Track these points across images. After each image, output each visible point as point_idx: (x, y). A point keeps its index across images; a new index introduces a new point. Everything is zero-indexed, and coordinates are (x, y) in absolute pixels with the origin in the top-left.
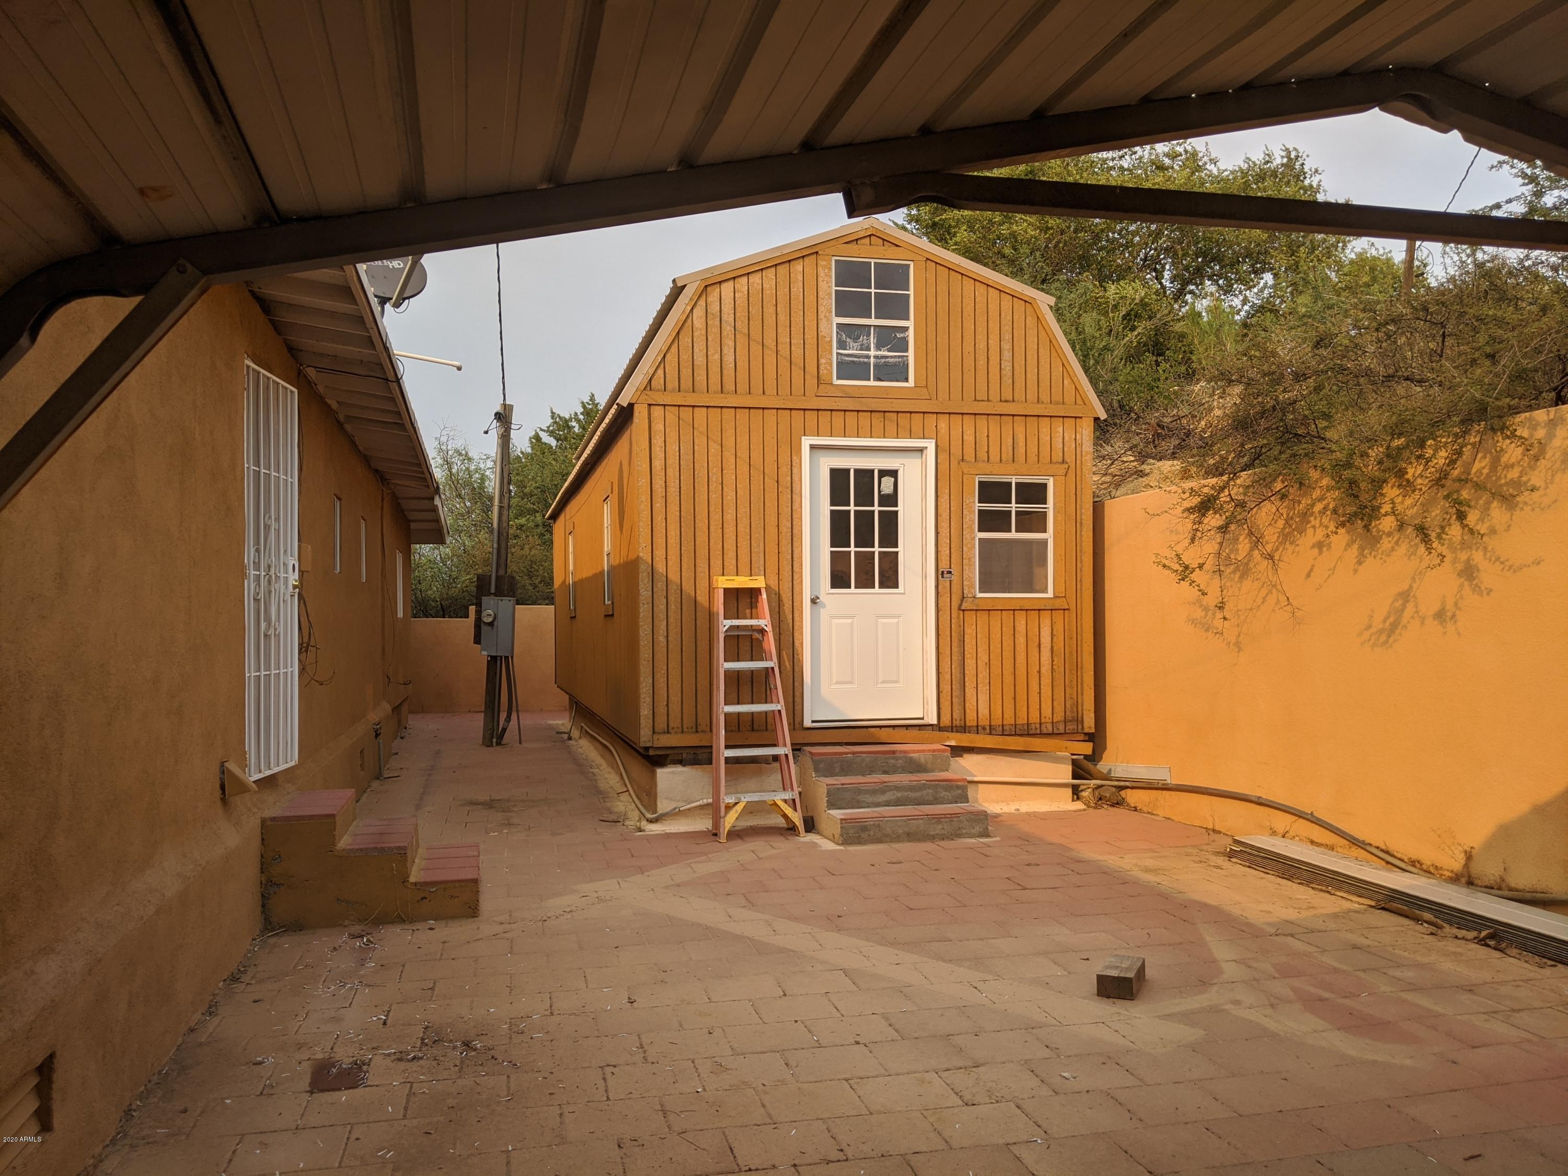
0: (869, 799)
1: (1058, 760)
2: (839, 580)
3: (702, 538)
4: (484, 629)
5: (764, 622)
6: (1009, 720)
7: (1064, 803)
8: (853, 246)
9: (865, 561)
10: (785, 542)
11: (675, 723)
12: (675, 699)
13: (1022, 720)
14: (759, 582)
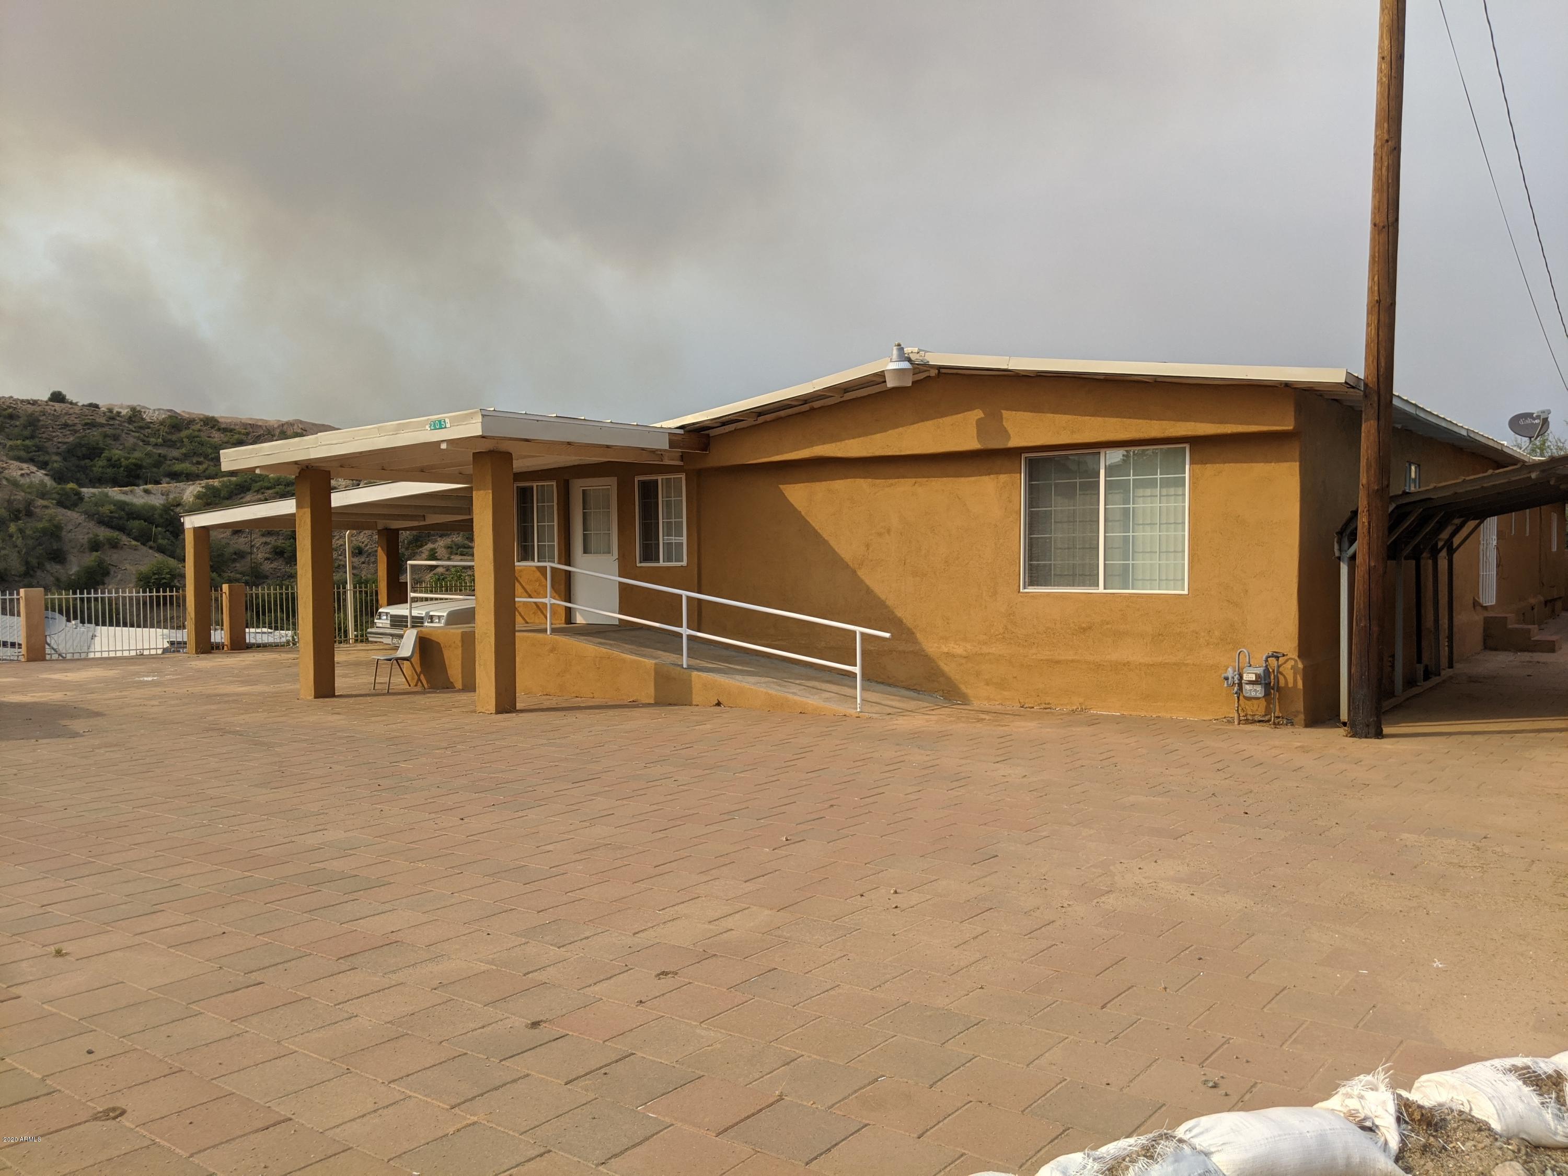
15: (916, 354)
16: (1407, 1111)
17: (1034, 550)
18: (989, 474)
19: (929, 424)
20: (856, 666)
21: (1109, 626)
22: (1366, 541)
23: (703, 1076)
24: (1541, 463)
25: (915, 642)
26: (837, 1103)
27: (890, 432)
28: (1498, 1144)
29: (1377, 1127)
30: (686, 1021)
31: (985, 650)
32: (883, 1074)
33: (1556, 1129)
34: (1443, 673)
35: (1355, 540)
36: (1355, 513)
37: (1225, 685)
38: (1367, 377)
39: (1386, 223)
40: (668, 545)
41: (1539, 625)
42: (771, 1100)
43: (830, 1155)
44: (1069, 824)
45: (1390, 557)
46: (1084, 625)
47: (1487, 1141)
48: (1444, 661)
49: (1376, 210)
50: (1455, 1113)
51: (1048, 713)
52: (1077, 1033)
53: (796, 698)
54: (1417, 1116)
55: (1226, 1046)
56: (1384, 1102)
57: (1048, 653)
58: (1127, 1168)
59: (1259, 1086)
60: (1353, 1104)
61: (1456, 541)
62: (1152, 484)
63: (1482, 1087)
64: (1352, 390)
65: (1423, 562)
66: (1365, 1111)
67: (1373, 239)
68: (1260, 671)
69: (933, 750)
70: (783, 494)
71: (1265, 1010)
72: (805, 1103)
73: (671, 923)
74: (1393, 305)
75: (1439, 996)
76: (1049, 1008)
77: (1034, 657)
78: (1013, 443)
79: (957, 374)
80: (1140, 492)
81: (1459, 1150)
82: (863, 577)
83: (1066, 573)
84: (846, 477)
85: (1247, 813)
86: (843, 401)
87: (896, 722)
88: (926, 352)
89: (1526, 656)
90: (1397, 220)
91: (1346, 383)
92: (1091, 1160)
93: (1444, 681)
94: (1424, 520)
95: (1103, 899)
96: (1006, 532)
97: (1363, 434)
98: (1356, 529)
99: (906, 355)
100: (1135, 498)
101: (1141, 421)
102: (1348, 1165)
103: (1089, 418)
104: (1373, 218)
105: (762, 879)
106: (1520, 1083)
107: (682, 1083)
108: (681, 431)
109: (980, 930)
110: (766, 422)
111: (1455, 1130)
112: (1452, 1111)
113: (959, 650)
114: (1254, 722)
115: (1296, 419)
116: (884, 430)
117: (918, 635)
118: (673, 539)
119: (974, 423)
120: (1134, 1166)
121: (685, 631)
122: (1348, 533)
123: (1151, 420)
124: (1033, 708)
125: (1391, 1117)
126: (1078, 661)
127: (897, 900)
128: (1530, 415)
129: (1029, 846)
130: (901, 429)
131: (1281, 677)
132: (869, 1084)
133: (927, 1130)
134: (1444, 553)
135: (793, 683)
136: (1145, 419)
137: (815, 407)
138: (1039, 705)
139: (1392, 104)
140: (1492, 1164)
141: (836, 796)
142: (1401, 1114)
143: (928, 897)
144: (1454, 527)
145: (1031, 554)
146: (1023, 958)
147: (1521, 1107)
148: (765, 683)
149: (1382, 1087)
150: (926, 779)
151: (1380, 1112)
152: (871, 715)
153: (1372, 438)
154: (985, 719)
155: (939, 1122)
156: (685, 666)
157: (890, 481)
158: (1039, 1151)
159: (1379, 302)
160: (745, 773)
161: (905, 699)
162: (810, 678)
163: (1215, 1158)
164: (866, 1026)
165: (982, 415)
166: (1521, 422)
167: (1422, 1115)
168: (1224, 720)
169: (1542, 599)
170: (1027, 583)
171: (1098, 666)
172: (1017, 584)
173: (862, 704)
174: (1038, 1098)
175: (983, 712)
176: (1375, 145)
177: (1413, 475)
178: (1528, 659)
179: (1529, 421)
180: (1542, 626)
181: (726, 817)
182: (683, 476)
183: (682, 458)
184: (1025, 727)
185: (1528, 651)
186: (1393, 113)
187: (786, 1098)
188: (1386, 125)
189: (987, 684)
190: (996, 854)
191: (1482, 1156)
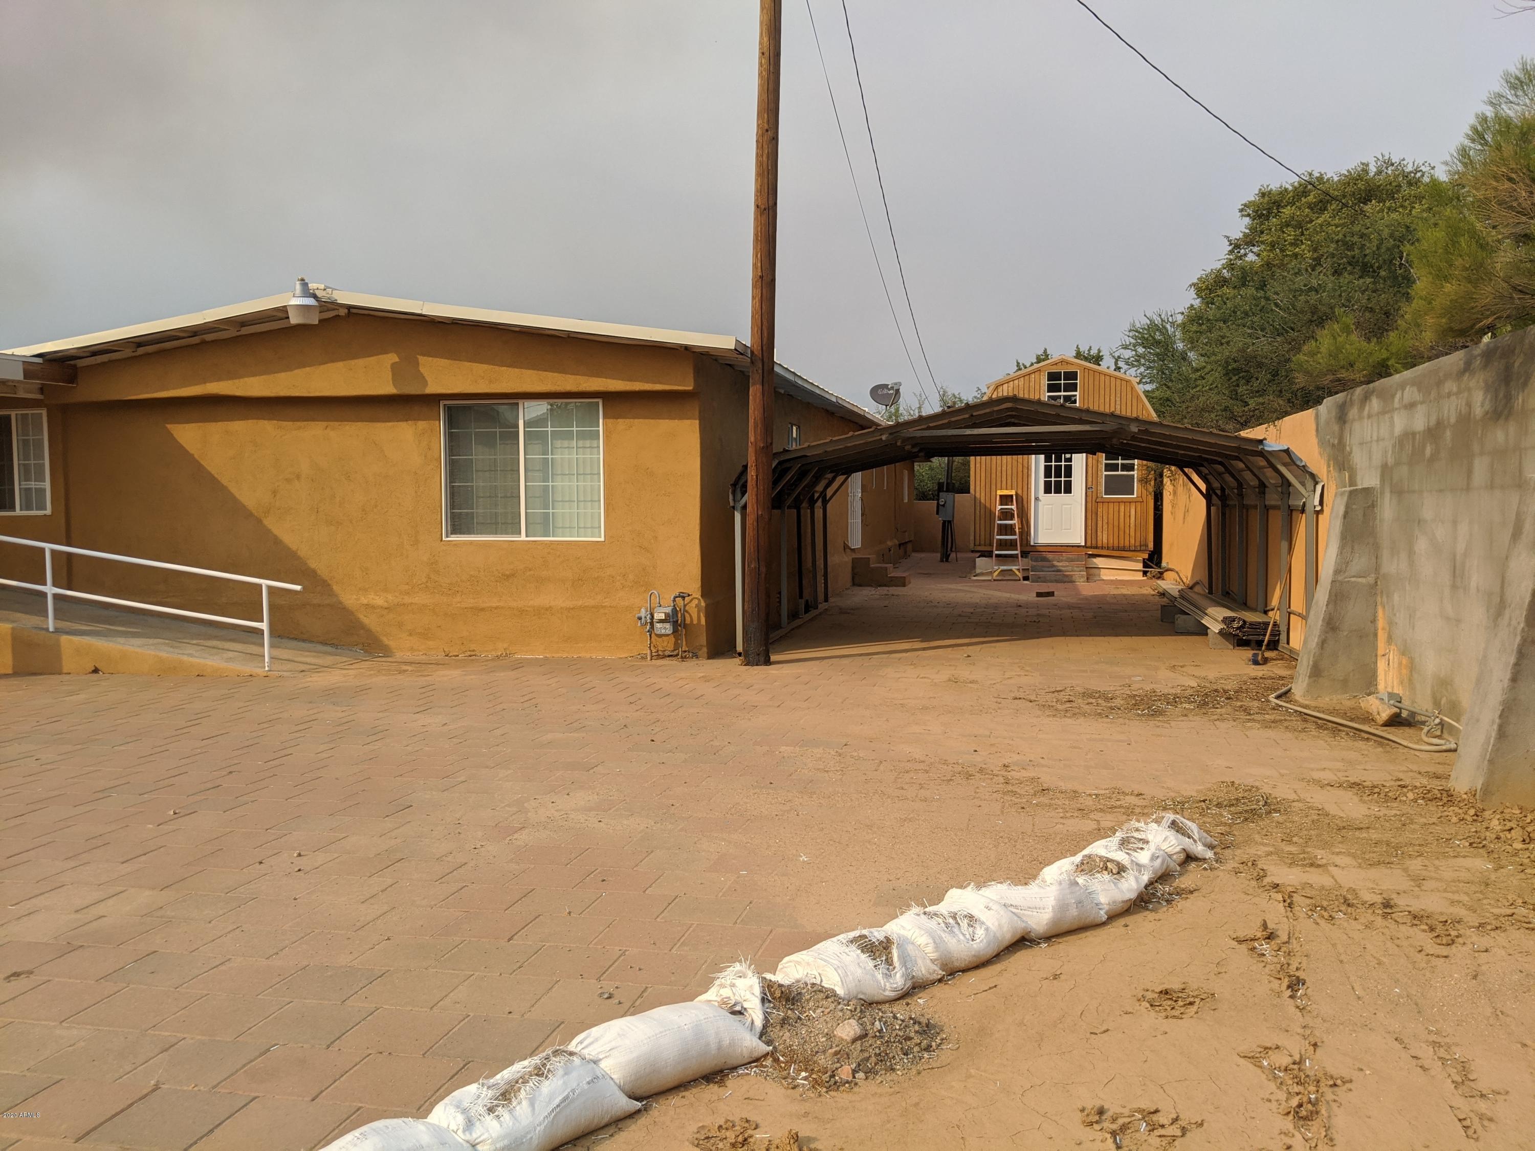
0: (1047, 569)
1: (1137, 561)
2: (1048, 490)
3: (994, 476)
4: (940, 507)
5: (1014, 507)
6: (1116, 544)
7: (1139, 577)
8: (1055, 366)
9: (1058, 484)
10: (1025, 477)
11: (982, 542)
12: (983, 533)
13: (1122, 545)
14: (1013, 492)
15: (322, 291)
16: (770, 991)
17: (456, 497)
18: (407, 421)
19: (340, 364)
20: (263, 622)
21: (532, 572)
22: (754, 493)
23: (62, 1080)
24: (891, 427)
25: (332, 593)
26: (222, 1081)
27: (296, 371)
28: (840, 1007)
29: (745, 1009)
30: (43, 1023)
31: (407, 600)
32: (276, 1042)
33: (885, 985)
34: (820, 606)
35: (746, 492)
36: (745, 467)
37: (639, 625)
38: (753, 345)
39: (767, 206)
40: (27, 492)
41: (894, 565)
42: (145, 1092)
43: (212, 1136)
44: (487, 767)
45: (774, 507)
46: (507, 573)
47: (832, 1006)
48: (821, 597)
49: (759, 192)
50: (809, 987)
51: (473, 660)
52: (483, 968)
53: (191, 659)
54: (778, 994)
55: (622, 957)
56: (751, 986)
57: (472, 601)
58: (520, 1089)
59: (649, 990)
60: (726, 992)
61: (829, 492)
62: (569, 436)
63: (831, 960)
64: (741, 356)
65: (802, 511)
66: (736, 997)
67: (756, 219)
68: (669, 610)
69: (349, 706)
70: (172, 435)
71: (658, 920)
72: (186, 1088)
73: (27, 918)
74: (773, 280)
75: (803, 886)
76: (456, 949)
77: (459, 605)
78: (430, 390)
79: (369, 315)
80: (558, 443)
81: (811, 1018)
82: (270, 527)
83: (489, 521)
84: (245, 418)
85: (653, 741)
86: (240, 336)
87: (309, 679)
88: (333, 289)
89: (883, 590)
90: (776, 204)
91: (735, 349)
92: (485, 1089)
93: (820, 614)
94: (802, 474)
95: (516, 836)
96: (426, 480)
97: (751, 397)
98: (746, 482)
99: (311, 291)
100: (554, 450)
101: (555, 374)
102: (719, 1048)
103: (505, 368)
104: (756, 200)
105: (143, 858)
106: (859, 951)
107: (35, 1091)
108: (39, 360)
109: (389, 881)
110: (148, 354)
111: (808, 1001)
112: (806, 984)
113: (379, 601)
114: (664, 657)
115: (695, 380)
116: (289, 368)
117: (334, 587)
118: (33, 485)
119: (389, 367)
120: (526, 1086)
121: (50, 589)
122: (740, 485)
123: (566, 373)
124: (458, 656)
125: (756, 999)
126: (502, 608)
127: (303, 863)
128: (886, 386)
129: (445, 792)
130: (308, 369)
131: (687, 615)
132: (260, 1056)
133: (322, 1092)
134: (819, 503)
135: (188, 643)
136: (560, 372)
137: (207, 339)
138: (464, 653)
139: (771, 97)
140: (835, 1025)
141: (236, 762)
142: (765, 994)
143: (336, 855)
144: (827, 481)
145: (453, 502)
146: (433, 903)
147: (859, 972)
148: (153, 645)
149: (750, 973)
150: (340, 736)
151: (748, 996)
152: (280, 673)
153: (758, 400)
154: (407, 670)
155: (335, 1081)
156: (51, 629)
157: (299, 423)
158: (438, 1090)
159: (762, 277)
160: (126, 745)
161: (321, 655)
162: (210, 637)
163: (603, 1064)
164: (259, 997)
165: (397, 360)
166: (880, 392)
167: (782, 992)
168: (639, 657)
169: (897, 543)
170: (449, 532)
171: (522, 612)
172: (440, 533)
173: (271, 663)
174: (439, 1038)
175: (405, 663)
176: (757, 132)
177: (794, 435)
178: (886, 592)
179: (885, 391)
180: (897, 566)
181: (101, 795)
182: (44, 412)
183: (42, 390)
184: (450, 676)
185: (885, 586)
186: (772, 106)
187: (163, 1086)
188: (766, 116)
189: (411, 635)
190: (409, 804)
191: (828, 1019)
